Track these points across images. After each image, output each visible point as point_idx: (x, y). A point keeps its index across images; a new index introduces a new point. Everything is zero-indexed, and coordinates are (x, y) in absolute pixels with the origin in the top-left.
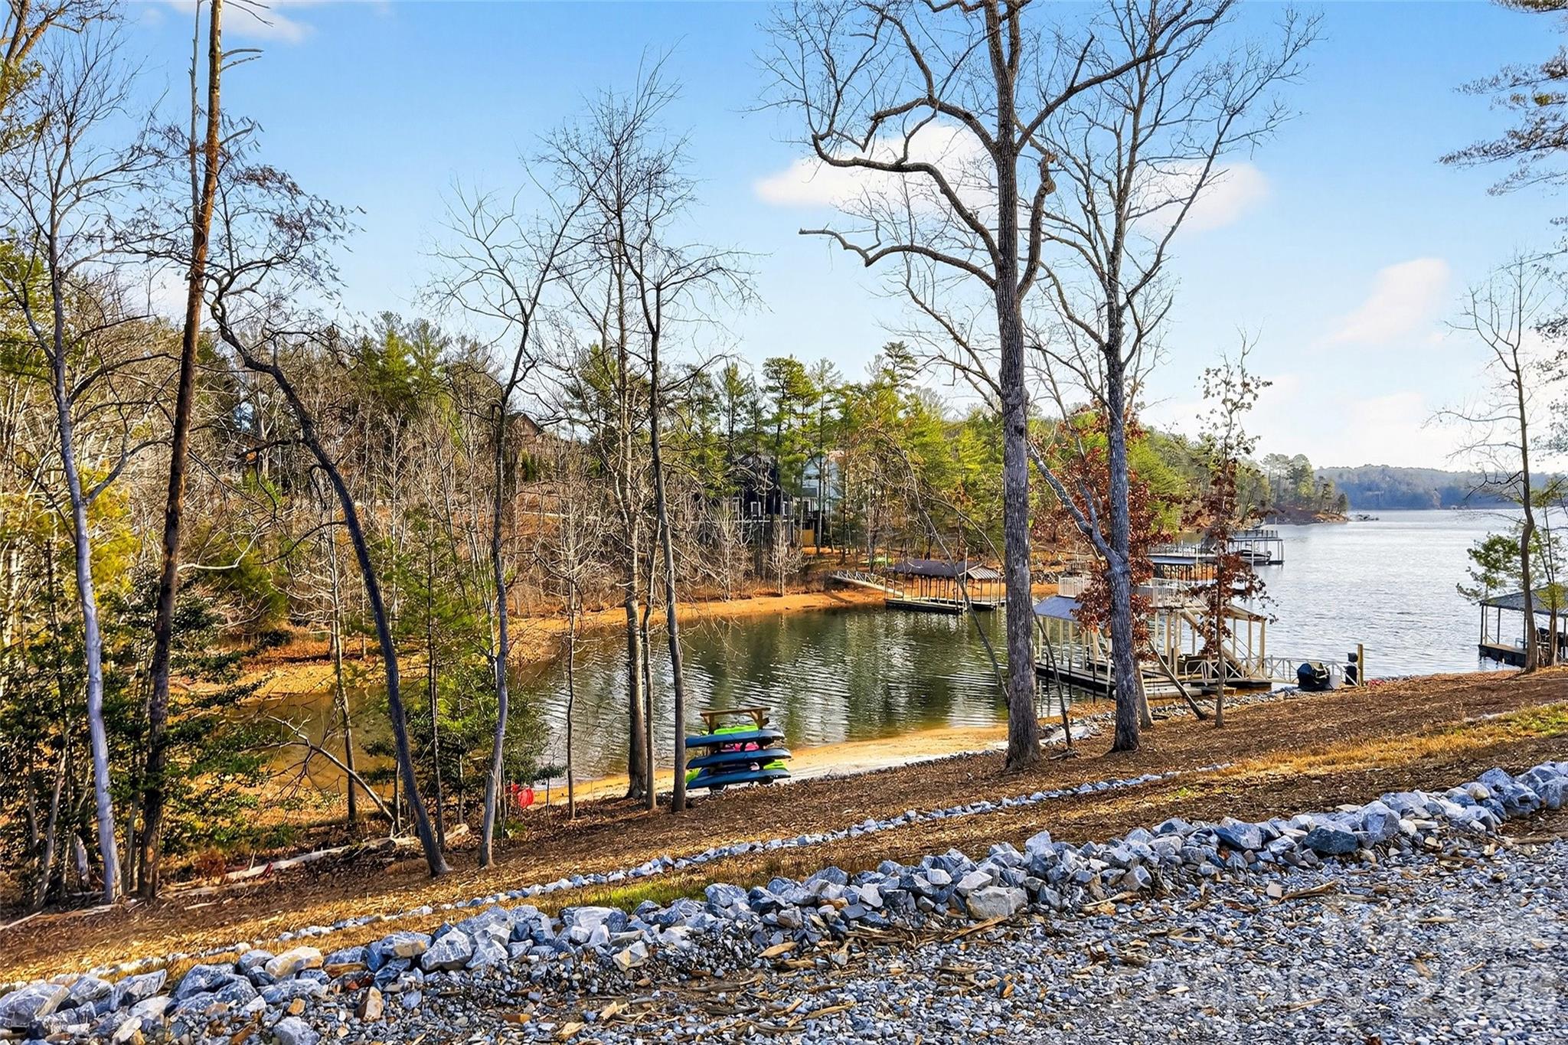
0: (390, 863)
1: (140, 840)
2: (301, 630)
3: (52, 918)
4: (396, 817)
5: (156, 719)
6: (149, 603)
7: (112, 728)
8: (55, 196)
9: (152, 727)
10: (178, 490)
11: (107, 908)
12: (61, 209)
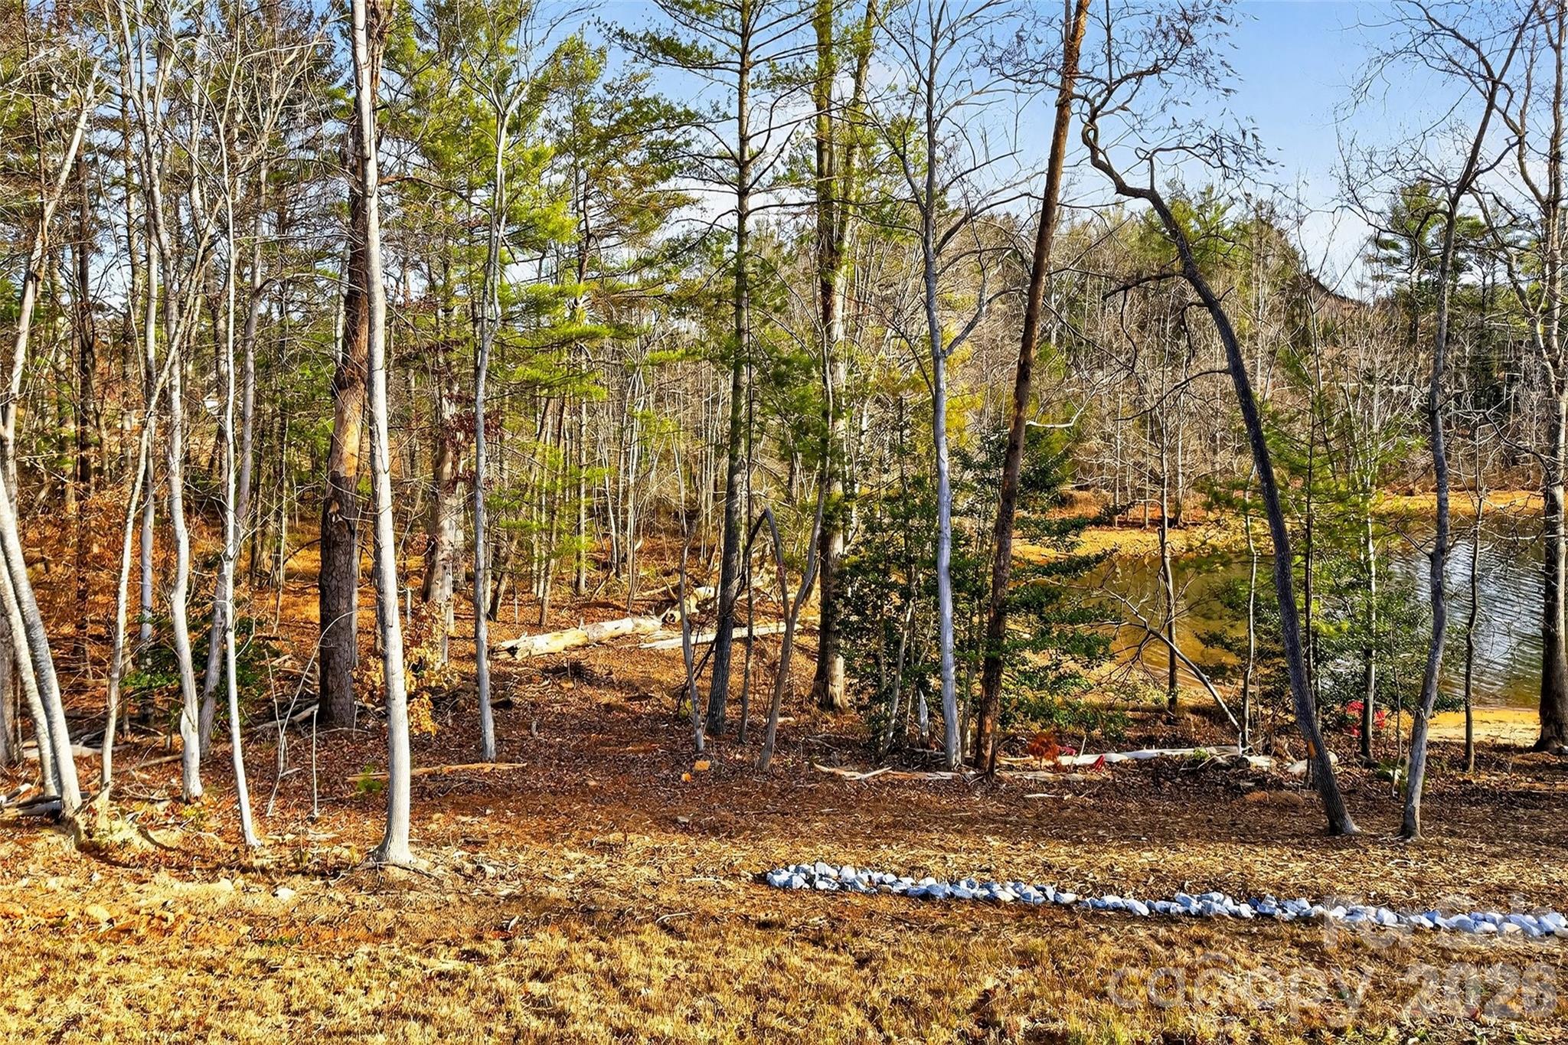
0: (1250, 790)
1: (980, 708)
2: (1084, 494)
3: (900, 775)
4: (1243, 727)
5: (998, 583)
6: (995, 458)
7: (957, 586)
8: (935, 39)
9: (995, 591)
10: (1031, 340)
11: (948, 775)
12: (938, 54)
